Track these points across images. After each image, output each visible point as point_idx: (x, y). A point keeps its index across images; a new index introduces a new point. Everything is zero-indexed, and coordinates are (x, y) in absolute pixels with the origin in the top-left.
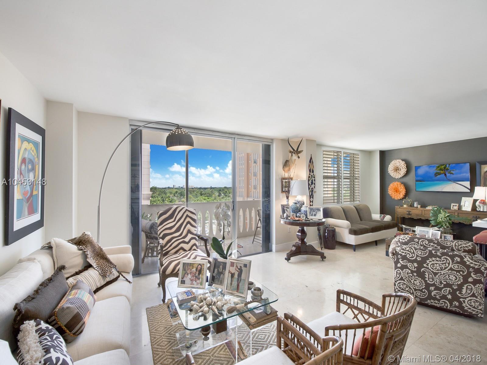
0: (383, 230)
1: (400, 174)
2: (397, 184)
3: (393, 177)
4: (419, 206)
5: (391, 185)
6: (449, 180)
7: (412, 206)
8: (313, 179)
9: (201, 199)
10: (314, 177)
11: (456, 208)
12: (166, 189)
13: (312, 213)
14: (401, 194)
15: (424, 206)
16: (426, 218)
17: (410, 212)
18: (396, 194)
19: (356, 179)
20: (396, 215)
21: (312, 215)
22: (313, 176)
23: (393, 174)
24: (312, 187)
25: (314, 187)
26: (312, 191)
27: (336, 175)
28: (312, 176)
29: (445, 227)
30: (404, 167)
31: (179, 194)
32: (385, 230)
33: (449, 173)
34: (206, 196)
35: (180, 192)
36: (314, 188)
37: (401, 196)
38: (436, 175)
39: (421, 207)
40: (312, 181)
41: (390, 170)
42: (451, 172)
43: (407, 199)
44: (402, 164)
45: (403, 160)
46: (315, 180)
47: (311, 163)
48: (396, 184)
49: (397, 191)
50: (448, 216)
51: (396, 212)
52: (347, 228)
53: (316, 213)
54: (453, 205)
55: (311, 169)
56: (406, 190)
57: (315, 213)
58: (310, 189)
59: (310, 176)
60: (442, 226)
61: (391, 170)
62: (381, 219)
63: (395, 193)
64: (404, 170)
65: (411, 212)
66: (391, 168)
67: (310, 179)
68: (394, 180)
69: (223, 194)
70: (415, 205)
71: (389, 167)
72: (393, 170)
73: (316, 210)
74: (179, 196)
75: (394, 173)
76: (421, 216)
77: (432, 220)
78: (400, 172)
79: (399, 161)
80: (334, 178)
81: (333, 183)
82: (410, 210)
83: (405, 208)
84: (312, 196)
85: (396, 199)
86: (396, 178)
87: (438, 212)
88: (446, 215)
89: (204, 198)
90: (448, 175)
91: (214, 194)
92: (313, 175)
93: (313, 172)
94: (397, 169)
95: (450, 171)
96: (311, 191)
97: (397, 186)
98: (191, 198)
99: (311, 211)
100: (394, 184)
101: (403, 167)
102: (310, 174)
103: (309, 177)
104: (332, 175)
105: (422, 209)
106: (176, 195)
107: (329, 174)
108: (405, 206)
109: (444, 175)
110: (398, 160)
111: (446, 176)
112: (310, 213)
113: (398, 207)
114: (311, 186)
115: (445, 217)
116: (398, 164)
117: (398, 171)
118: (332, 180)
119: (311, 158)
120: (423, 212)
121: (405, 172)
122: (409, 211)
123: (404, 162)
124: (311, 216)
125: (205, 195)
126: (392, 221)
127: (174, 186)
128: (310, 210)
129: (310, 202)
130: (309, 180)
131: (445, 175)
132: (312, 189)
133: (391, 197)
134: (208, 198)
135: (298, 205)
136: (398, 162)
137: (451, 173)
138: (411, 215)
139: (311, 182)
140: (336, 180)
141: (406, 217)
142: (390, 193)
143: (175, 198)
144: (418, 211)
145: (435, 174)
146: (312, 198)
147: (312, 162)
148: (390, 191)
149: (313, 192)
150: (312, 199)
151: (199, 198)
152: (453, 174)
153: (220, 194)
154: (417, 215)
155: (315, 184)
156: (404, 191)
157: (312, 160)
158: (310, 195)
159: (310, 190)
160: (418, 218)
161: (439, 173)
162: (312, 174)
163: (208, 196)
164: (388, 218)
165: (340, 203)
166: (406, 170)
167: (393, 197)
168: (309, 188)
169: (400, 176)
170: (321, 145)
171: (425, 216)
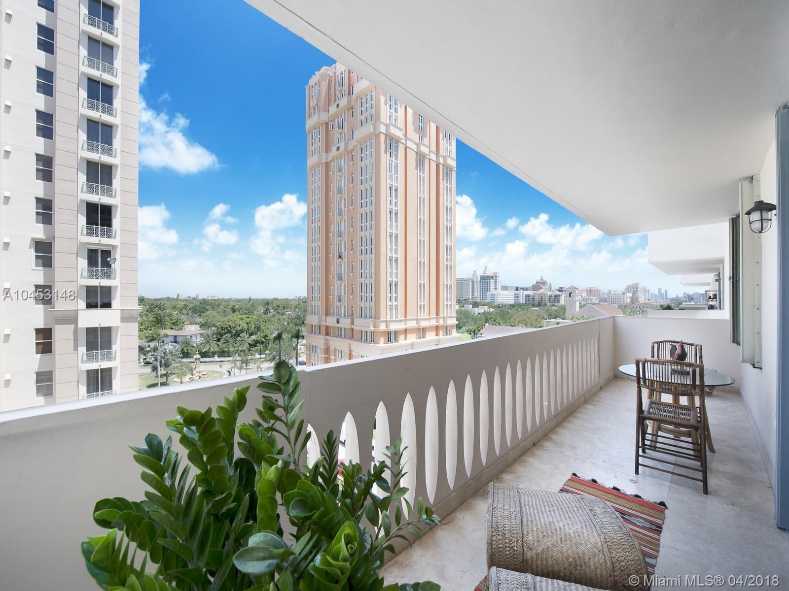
9: (235, 318)
12: (163, 300)
31: (190, 310)
34: (242, 314)
35: (192, 305)
69: (272, 310)
74: (191, 314)
89: (239, 316)
91: (256, 309)
98: (214, 317)
106: (184, 311)
125: (241, 312)
127: (178, 295)
134: (248, 317)
143: (183, 317)
151: (230, 317)
153: (267, 309)
163: (245, 314)
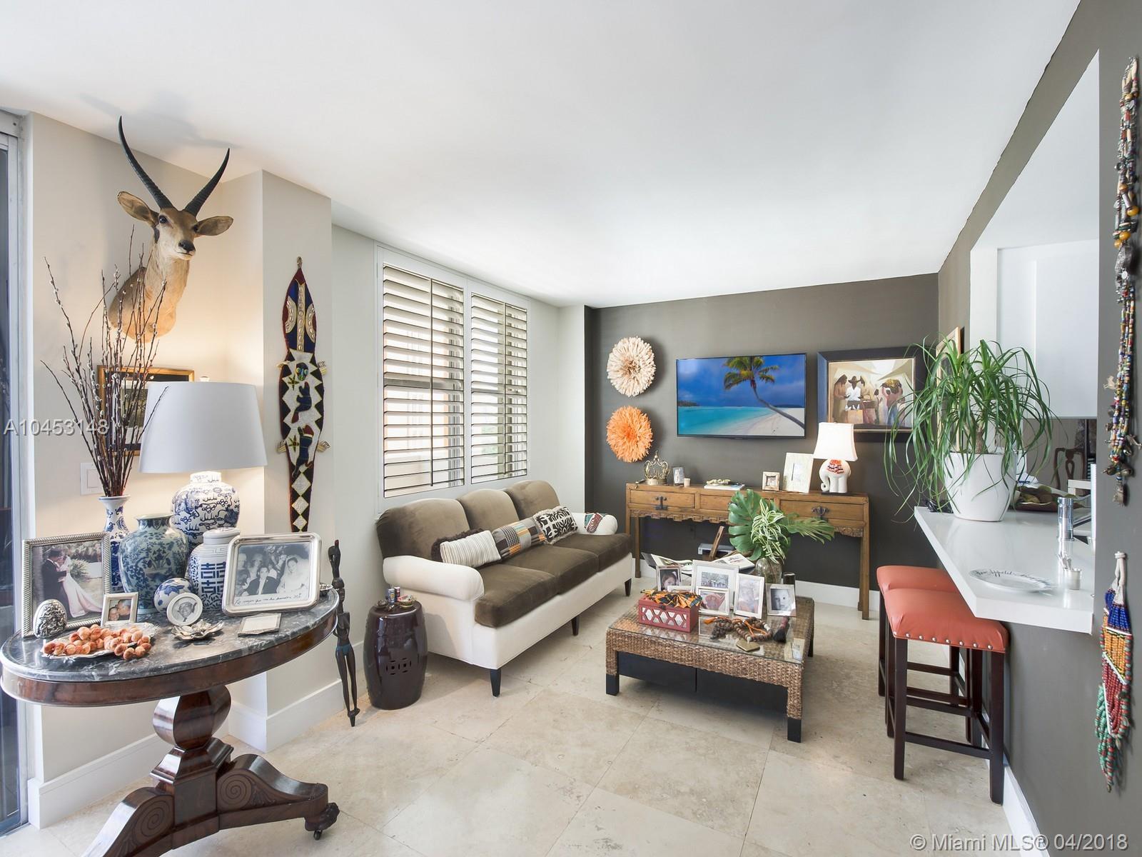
0: (594, 573)
1: (638, 383)
2: (631, 415)
3: (620, 391)
4: (686, 482)
5: (615, 416)
6: (764, 403)
7: (668, 480)
8: (313, 382)
10: (317, 374)
11: (774, 484)
13: (253, 576)
14: (640, 444)
15: (697, 480)
16: (705, 519)
17: (664, 502)
18: (627, 443)
19: (517, 394)
20: (628, 510)
21: (253, 590)
22: (312, 368)
23: (619, 381)
24: (302, 423)
25: (320, 423)
26: (305, 443)
27: (439, 374)
28: (302, 366)
29: (773, 558)
30: (649, 361)
32: (600, 570)
33: (763, 377)
36: (315, 428)
37: (641, 451)
38: (727, 384)
39: (692, 484)
40: (305, 391)
41: (612, 368)
42: (767, 374)
43: (656, 459)
44: (643, 353)
45: (646, 340)
46: (320, 389)
47: (296, 300)
48: (627, 415)
49: (629, 434)
50: (778, 522)
51: (628, 499)
52: (468, 599)
53: (281, 573)
54: (767, 477)
55: (300, 331)
56: (652, 431)
57: (273, 574)
58: (294, 433)
59: (293, 366)
60: (764, 554)
61: (616, 369)
62: (588, 530)
63: (625, 443)
64: (649, 369)
65: (666, 499)
66: (614, 364)
67: (293, 382)
68: (623, 399)
70: (676, 481)
71: (610, 358)
72: (621, 369)
73: (283, 557)
75: (622, 380)
76: (692, 512)
77: (734, 536)
78: (638, 376)
79: (636, 343)
80: (432, 385)
81: (427, 408)
82: (664, 495)
83: (652, 490)
84: (303, 468)
85: (627, 459)
86: (629, 394)
87: (749, 508)
88: (775, 520)
90: (760, 383)
92: (313, 361)
93: (310, 346)
94: (630, 368)
95: (766, 371)
96: (294, 444)
97: (630, 421)
99: (249, 562)
100: (621, 414)
101: (647, 362)
102: (290, 358)
103: (285, 371)
104: (427, 372)
105: (693, 490)
107: (411, 371)
108: (651, 482)
109: (748, 382)
110: (632, 340)
111: (755, 388)
112: (242, 574)
113: (633, 486)
114: (295, 419)
115: (772, 525)
116: (633, 353)
117: (633, 375)
118: (425, 395)
119: (299, 278)
120: (697, 499)
121: (652, 378)
122: (662, 498)
123: (648, 346)
124: (245, 596)
126: (616, 533)
128: (243, 557)
129: (294, 496)
130: (283, 388)
131: (753, 382)
132: (308, 430)
133: (614, 454)
135: (172, 533)
136: (634, 344)
137: (768, 378)
138: (666, 509)
139: (299, 399)
140: (439, 396)
141: (655, 515)
142: (612, 443)
144: (683, 497)
145: (726, 381)
146: (302, 478)
147: (302, 297)
148: (613, 437)
149: (311, 450)
150: (302, 484)
152: (773, 381)
154: (683, 510)
155: (320, 407)
156: (647, 437)
157: (302, 289)
158: (295, 463)
159: (291, 435)
160: (684, 519)
161: (737, 375)
162: (301, 356)
164: (607, 525)
165: (460, 483)
166: (653, 371)
167: (620, 456)
168: (285, 430)
169: (639, 389)
170: (373, 240)
171: (700, 513)
